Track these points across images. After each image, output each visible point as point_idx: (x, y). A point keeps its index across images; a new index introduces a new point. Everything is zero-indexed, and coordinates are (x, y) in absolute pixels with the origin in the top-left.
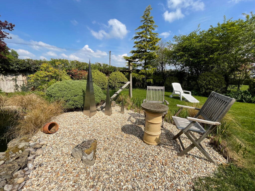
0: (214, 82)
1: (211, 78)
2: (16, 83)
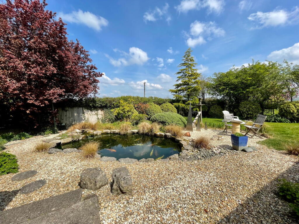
0: (253, 109)
1: (249, 106)
2: (98, 117)
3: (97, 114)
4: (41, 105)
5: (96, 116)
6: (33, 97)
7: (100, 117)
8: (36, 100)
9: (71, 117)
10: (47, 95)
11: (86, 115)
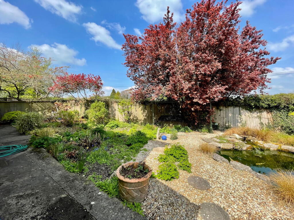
2: (261, 121)
3: (260, 117)
4: (203, 103)
5: (257, 120)
6: (198, 96)
7: (265, 121)
8: (200, 99)
9: (224, 117)
10: (209, 93)
11: (243, 116)
